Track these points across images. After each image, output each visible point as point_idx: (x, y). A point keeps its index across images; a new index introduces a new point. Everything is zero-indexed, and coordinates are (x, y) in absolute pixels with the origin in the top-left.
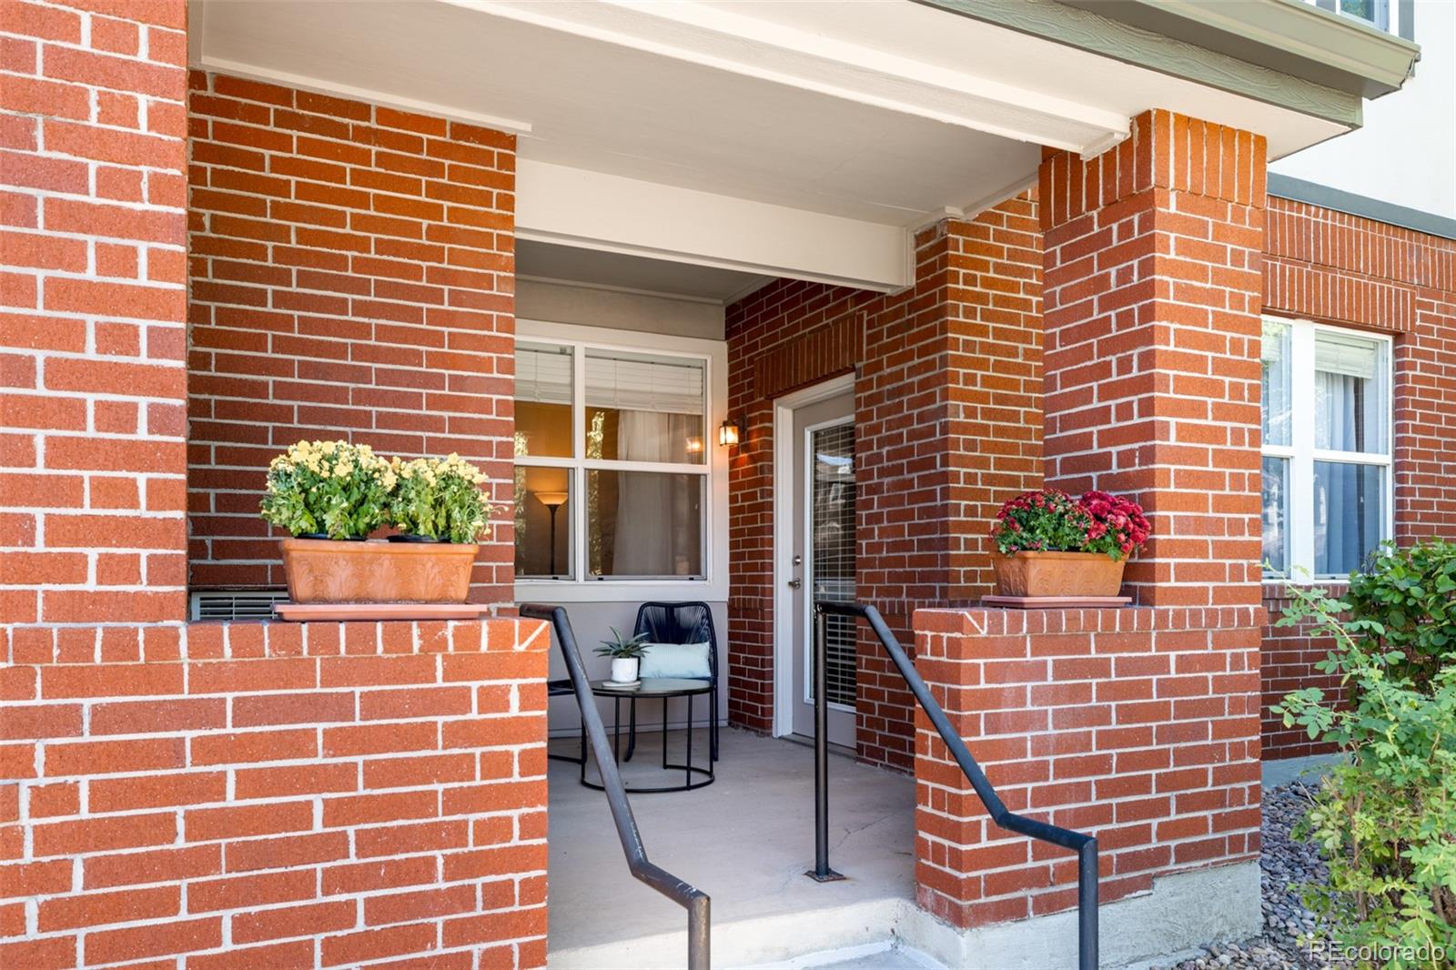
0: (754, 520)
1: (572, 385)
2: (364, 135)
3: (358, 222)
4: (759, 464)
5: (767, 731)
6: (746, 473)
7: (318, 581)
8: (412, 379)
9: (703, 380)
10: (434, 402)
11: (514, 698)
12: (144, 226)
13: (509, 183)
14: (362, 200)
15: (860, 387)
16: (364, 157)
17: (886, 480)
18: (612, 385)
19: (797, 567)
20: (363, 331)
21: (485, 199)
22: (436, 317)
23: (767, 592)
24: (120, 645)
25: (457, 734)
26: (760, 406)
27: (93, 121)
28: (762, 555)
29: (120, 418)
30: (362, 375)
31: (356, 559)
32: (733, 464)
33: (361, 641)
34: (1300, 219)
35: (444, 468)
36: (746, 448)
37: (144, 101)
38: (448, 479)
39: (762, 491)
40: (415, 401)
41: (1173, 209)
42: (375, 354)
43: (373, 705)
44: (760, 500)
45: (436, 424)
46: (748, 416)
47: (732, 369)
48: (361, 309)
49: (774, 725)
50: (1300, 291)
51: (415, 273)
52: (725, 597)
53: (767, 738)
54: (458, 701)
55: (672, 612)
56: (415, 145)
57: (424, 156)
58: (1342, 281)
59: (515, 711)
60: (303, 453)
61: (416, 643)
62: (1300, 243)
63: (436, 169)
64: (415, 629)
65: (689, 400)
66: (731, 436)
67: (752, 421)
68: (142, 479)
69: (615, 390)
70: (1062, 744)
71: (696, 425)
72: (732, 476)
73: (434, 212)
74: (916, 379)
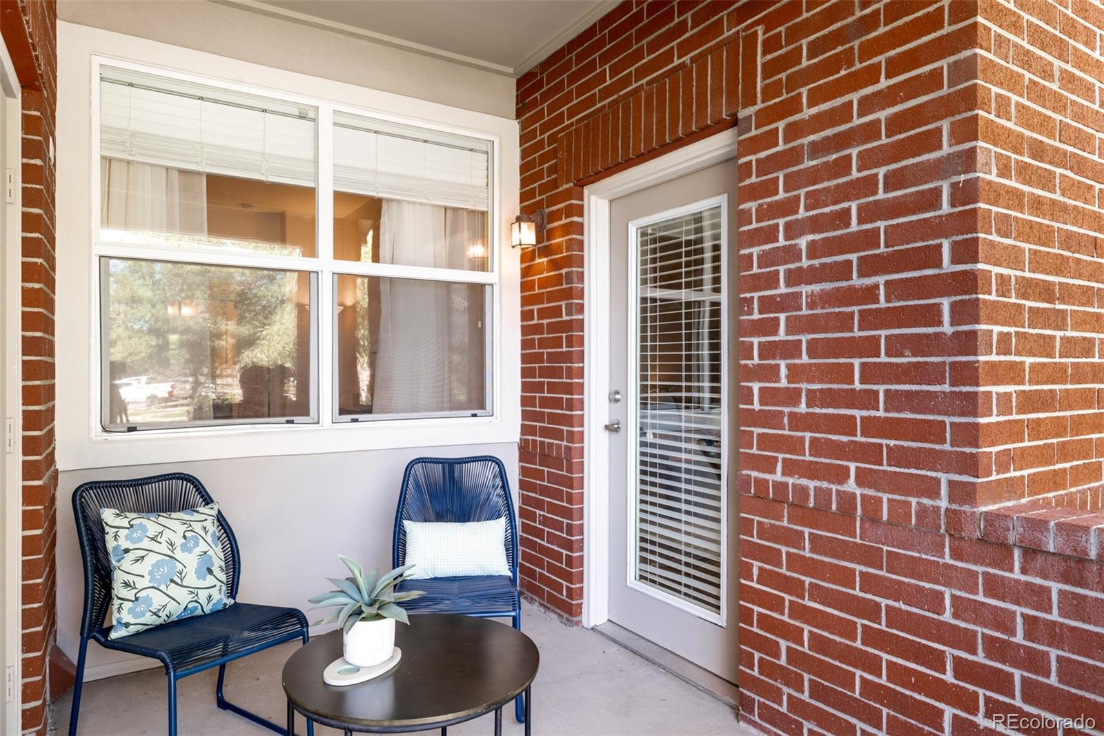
0: (556, 342)
1: (316, 161)
4: (564, 271)
5: (575, 619)
6: (543, 283)
9: (489, 169)
15: (748, 146)
17: (807, 290)
18: (371, 165)
19: (614, 405)
23: (576, 437)
26: (568, 195)
32: (525, 272)
36: (545, 251)
39: (569, 307)
44: (565, 318)
46: (547, 210)
47: (525, 154)
49: (584, 610)
53: (575, 628)
55: (451, 471)
65: (471, 192)
66: (527, 235)
67: (554, 217)
69: (377, 173)
71: (479, 223)
72: (525, 286)
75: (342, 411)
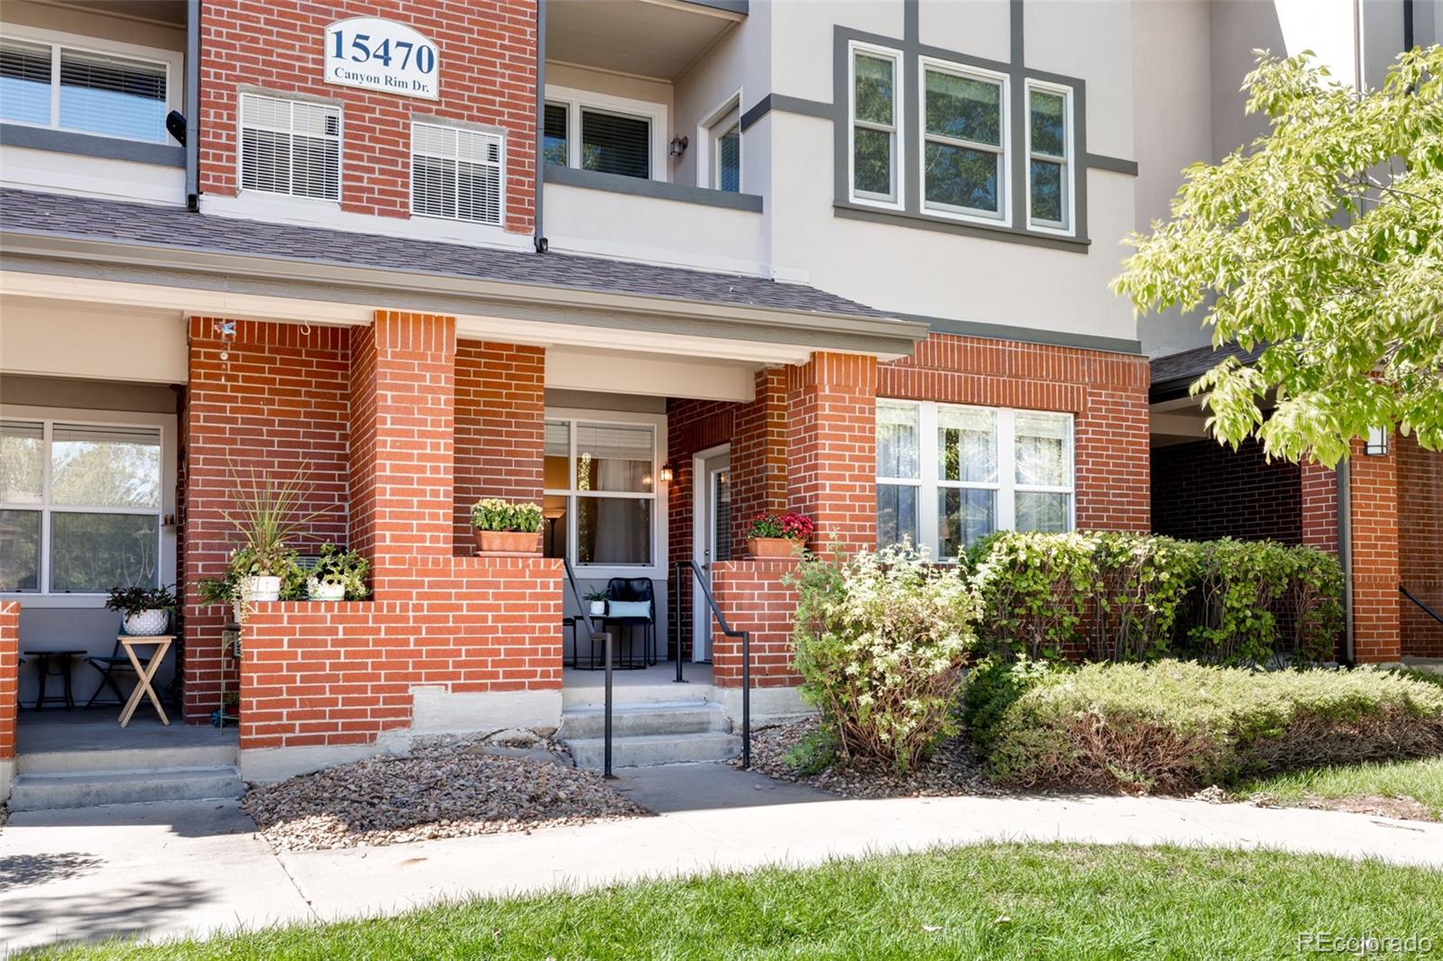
0: (681, 528)
1: (569, 444)
2: (479, 355)
3: (476, 394)
4: (685, 493)
5: (687, 657)
6: (677, 498)
7: (490, 544)
8: (498, 462)
9: (652, 439)
10: (509, 473)
11: (552, 585)
12: (442, 435)
13: (542, 370)
14: (477, 384)
15: (733, 451)
16: (478, 364)
17: (744, 505)
18: (594, 444)
19: (707, 557)
20: (477, 442)
21: (531, 378)
22: (509, 434)
24: (436, 562)
25: (534, 596)
26: (685, 457)
27: (429, 405)
28: (685, 549)
29: (435, 493)
30: (477, 461)
31: (501, 537)
32: (670, 493)
33: (504, 564)
34: (997, 350)
35: (529, 507)
36: (677, 483)
37: (443, 398)
38: (530, 511)
39: (686, 510)
40: (499, 472)
41: (827, 392)
42: (482, 452)
43: (507, 585)
44: (685, 516)
45: (508, 482)
46: (678, 463)
47: (670, 432)
48: (477, 432)
49: (693, 655)
50: (998, 392)
51: (500, 414)
52: (666, 577)
53: (687, 661)
54: (533, 585)
55: (629, 584)
56: (500, 357)
57: (504, 362)
58: (1029, 384)
59: (552, 590)
60: (485, 503)
61: (520, 565)
62: (998, 363)
63: (509, 367)
64: (520, 560)
65: (643, 452)
66: (668, 475)
67: (681, 466)
68: (441, 512)
69: (596, 447)
70: (771, 617)
71: (647, 468)
72: (670, 500)
73: (508, 386)
74: (756, 450)
75: (580, 561)
